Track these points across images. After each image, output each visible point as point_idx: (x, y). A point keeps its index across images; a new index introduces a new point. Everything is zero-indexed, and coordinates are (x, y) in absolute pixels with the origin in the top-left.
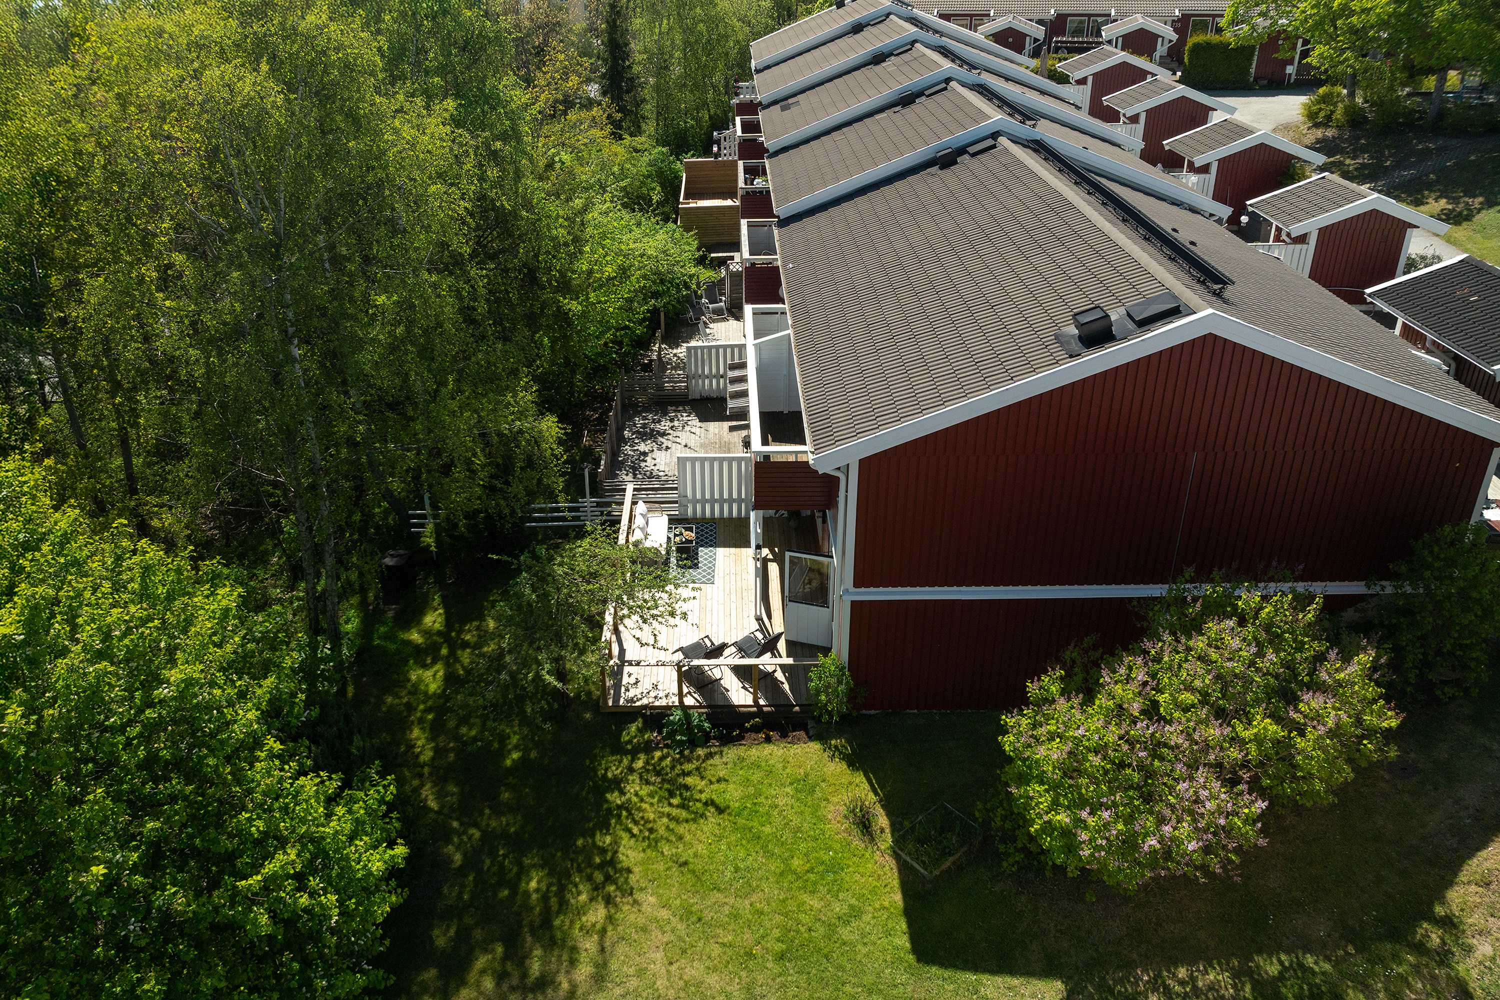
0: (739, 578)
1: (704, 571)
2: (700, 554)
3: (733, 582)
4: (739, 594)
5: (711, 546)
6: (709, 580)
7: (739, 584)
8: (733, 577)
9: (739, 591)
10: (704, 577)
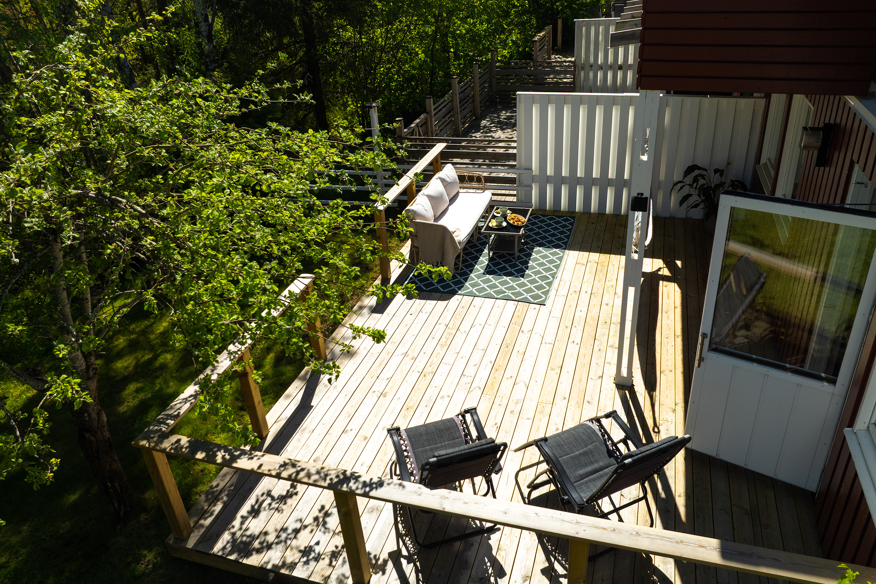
0: (595, 301)
1: (533, 282)
2: (534, 255)
3: (583, 306)
4: (590, 330)
5: (557, 246)
6: (537, 297)
7: (594, 312)
8: (584, 298)
9: (592, 323)
10: (529, 291)
